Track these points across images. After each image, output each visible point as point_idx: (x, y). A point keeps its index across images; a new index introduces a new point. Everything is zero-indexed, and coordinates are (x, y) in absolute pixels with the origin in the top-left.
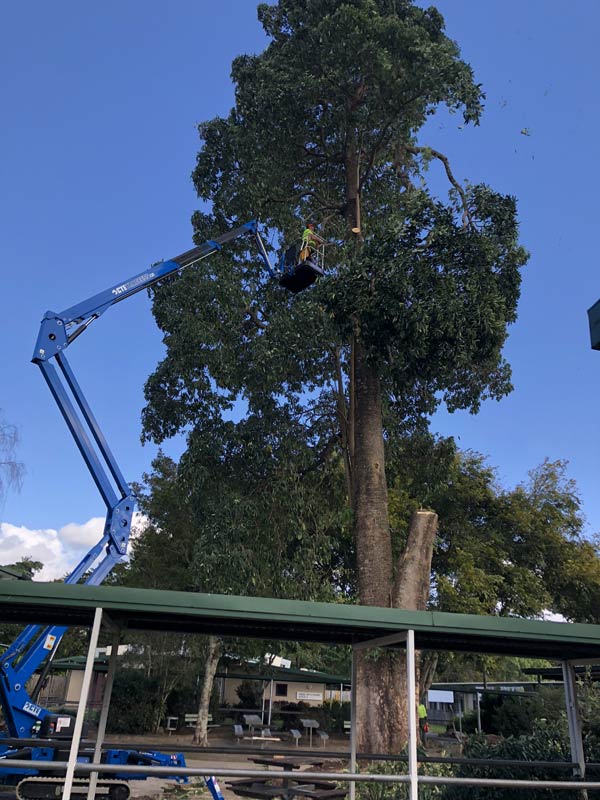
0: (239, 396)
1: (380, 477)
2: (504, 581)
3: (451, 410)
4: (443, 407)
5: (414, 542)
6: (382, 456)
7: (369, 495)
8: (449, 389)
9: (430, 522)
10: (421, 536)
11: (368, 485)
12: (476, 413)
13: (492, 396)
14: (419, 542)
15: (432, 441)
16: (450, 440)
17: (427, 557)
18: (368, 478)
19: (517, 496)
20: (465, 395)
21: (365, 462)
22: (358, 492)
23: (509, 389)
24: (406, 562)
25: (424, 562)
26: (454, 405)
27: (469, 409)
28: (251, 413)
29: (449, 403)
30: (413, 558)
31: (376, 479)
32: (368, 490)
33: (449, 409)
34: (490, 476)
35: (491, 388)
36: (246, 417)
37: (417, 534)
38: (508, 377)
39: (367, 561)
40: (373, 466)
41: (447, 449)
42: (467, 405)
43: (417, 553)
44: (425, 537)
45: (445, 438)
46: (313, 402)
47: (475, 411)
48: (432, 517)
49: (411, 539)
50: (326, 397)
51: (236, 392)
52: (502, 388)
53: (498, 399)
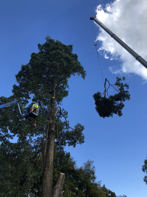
0: (16, 135)
1: (52, 163)
2: (76, 194)
3: (69, 145)
4: (67, 144)
5: (59, 182)
6: (53, 157)
7: (48, 167)
8: (69, 140)
9: (64, 176)
10: (61, 180)
11: (48, 165)
12: (75, 147)
13: (79, 143)
14: (60, 183)
15: (64, 153)
16: (69, 153)
17: (62, 187)
18: (49, 163)
19: (80, 170)
20: (72, 142)
21: (48, 158)
22: (45, 167)
23: (83, 142)
24: (56, 188)
25: (61, 189)
26: (70, 144)
27: (73, 146)
28: (18, 141)
29: (69, 143)
30: (58, 187)
31: (50, 163)
32: (48, 166)
33: (68, 145)
35: (79, 141)
37: (60, 180)
38: (83, 139)
39: (45, 187)
40: (50, 159)
41: (68, 155)
42: (73, 144)
43: (59, 186)
45: (68, 153)
46: (35, 140)
47: (74, 146)
48: (64, 175)
49: (58, 181)
50: (39, 139)
51: (15, 135)
52: (82, 141)
53: (81, 144)
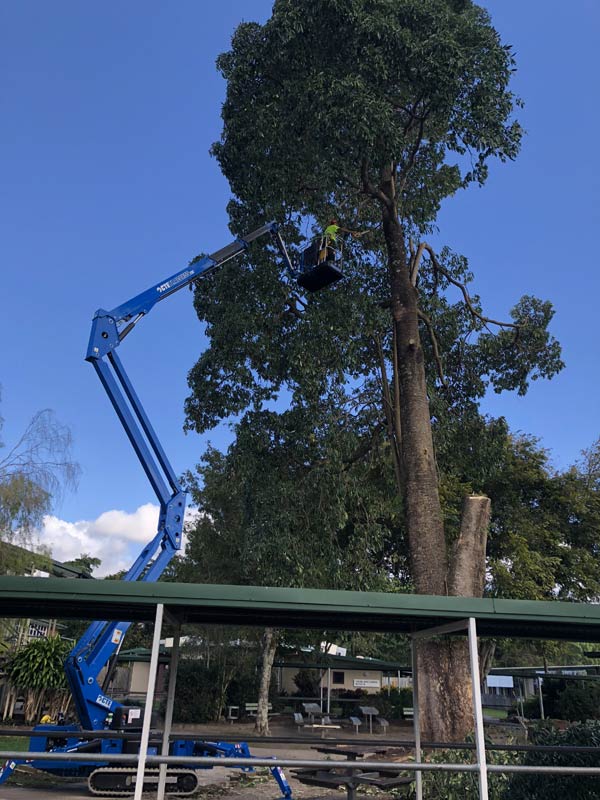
1: (429, 464)
2: (561, 563)
3: (498, 391)
4: (490, 389)
5: (468, 527)
6: (430, 442)
7: (419, 481)
8: (497, 370)
9: (483, 506)
10: (474, 521)
11: (417, 471)
12: (524, 394)
13: (543, 375)
14: (473, 528)
15: (483, 423)
16: (501, 420)
17: (481, 542)
18: (417, 465)
20: (513, 376)
21: (413, 448)
22: (407, 479)
23: (560, 366)
24: (460, 547)
25: (479, 547)
26: (502, 385)
27: (517, 389)
28: (296, 404)
29: (496, 383)
30: (467, 544)
31: (425, 466)
32: (417, 476)
33: (496, 390)
34: (543, 457)
35: (541, 366)
36: (290, 408)
37: (470, 519)
38: (557, 355)
39: (420, 549)
40: (422, 452)
41: (499, 429)
42: (515, 385)
43: (471, 539)
44: (479, 521)
45: (496, 418)
46: (357, 391)
47: (522, 392)
48: (485, 502)
49: (464, 525)
50: (371, 385)
51: (278, 384)
52: (552, 364)
53: (549, 378)
